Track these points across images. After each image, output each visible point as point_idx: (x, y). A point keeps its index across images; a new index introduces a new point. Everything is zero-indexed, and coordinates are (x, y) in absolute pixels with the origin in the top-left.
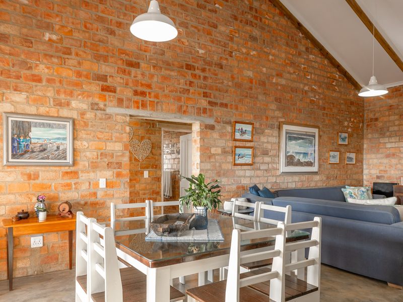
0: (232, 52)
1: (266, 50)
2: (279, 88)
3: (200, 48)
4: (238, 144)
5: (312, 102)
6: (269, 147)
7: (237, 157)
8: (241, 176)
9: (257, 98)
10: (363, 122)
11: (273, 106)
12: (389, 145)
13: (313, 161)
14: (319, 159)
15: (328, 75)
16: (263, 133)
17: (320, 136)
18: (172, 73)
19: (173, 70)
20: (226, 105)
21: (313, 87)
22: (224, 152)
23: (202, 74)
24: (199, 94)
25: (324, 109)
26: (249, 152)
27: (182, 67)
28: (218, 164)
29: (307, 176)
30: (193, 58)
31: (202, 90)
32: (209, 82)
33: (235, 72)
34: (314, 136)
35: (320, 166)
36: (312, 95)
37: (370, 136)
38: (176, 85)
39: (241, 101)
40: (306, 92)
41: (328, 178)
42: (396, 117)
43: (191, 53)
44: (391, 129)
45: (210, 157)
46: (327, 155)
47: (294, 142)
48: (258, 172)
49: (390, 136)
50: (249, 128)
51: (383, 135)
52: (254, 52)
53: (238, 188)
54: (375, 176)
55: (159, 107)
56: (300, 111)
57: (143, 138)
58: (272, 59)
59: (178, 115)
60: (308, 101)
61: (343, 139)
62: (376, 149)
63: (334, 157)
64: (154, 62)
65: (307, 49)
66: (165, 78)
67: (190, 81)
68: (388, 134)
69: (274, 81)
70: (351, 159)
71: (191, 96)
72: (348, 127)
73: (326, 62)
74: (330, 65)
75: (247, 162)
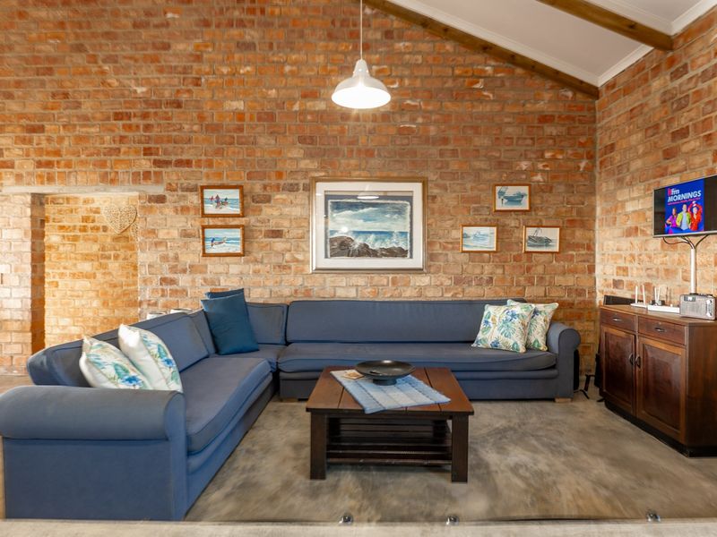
0: (199, 79)
1: (275, 59)
3: (138, 85)
4: (211, 222)
5: (404, 131)
6: (286, 223)
7: (208, 243)
8: (221, 274)
9: (255, 143)
10: (590, 157)
11: (296, 152)
15: (458, 72)
16: (268, 199)
17: (427, 198)
18: (93, 130)
19: (93, 126)
20: (188, 163)
21: (409, 102)
22: (185, 235)
23: (142, 123)
24: (137, 152)
25: (445, 141)
27: (108, 119)
28: (171, 255)
29: (391, 276)
30: (125, 102)
31: (142, 146)
32: (154, 133)
33: (207, 107)
34: (410, 199)
35: (430, 257)
36: (406, 118)
37: (604, 187)
38: (98, 145)
39: (219, 152)
40: (385, 116)
41: (458, 281)
43: (123, 95)
45: (157, 245)
46: (454, 234)
47: (348, 212)
50: (234, 195)
52: (248, 68)
55: (72, 179)
56: (368, 153)
58: (291, 72)
60: (392, 131)
61: (513, 200)
62: (612, 216)
64: (65, 120)
65: (388, 34)
66: (81, 139)
67: (121, 136)
69: (296, 107)
70: (543, 241)
71: (122, 157)
72: (532, 172)
73: (449, 47)
74: (464, 50)
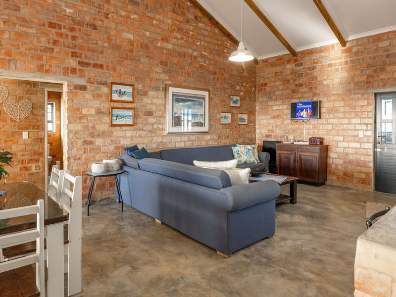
0: (108, 14)
1: (149, 15)
2: (165, 52)
3: (67, 7)
4: (115, 105)
5: (201, 66)
6: (154, 108)
7: (114, 118)
8: (121, 137)
9: (139, 60)
10: (255, 87)
11: (158, 69)
12: (275, 108)
13: (203, 122)
14: (210, 120)
15: (219, 43)
16: (146, 94)
17: (210, 99)
18: (30, 31)
19: (31, 28)
20: (101, 66)
21: (203, 53)
22: (99, 112)
23: (70, 34)
24: (66, 54)
25: (215, 73)
26: (131, 113)
27: (44, 25)
28: (91, 125)
29: (197, 135)
30: (57, 16)
31: (71, 50)
32: (79, 42)
33: (113, 33)
34: (204, 99)
35: (211, 126)
36: (202, 60)
37: (261, 99)
38: (35, 42)
39: (119, 62)
40: (195, 57)
41: (219, 137)
42: (280, 83)
43: (55, 11)
44: (277, 93)
45: (80, 118)
46: (218, 116)
47: (182, 104)
48: (141, 132)
49: (276, 100)
50: (129, 89)
51: (270, 99)
52: (136, 16)
53: (117, 148)
54: (265, 135)
55: (12, 65)
56: (189, 75)
57: (21, 98)
58: (156, 24)
59: (38, 74)
60: (198, 65)
61: (235, 102)
62: (265, 111)
63: (226, 118)
64: (5, 17)
65: (196, 17)
66: (20, 35)
67: (54, 40)
68: (274, 97)
69: (159, 45)
70: (243, 120)
71: (55, 55)
72: (240, 91)
73: (216, 31)
74: (221, 34)
75: (127, 123)
